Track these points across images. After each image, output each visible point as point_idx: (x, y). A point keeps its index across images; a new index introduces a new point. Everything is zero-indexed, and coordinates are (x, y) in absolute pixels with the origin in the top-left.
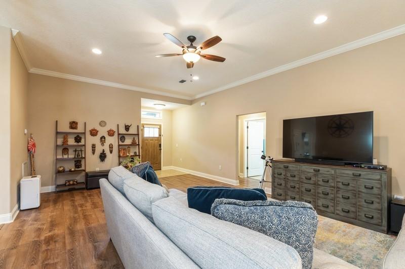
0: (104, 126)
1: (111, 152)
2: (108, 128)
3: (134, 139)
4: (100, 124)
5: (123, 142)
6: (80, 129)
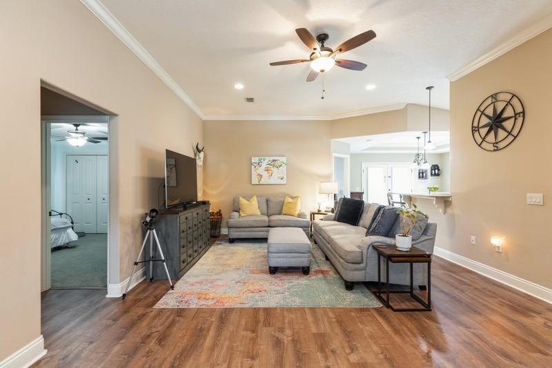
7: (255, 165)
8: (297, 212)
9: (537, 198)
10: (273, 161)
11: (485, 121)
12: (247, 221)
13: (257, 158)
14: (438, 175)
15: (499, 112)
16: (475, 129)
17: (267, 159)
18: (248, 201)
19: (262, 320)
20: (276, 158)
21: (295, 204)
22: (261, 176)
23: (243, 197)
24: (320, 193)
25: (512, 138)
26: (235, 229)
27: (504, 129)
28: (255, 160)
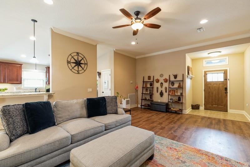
0: (162, 77)
1: (166, 92)
2: (164, 78)
3: (180, 83)
4: (160, 76)
5: (173, 86)
6: (152, 80)
9: (90, 90)
16: (69, 62)
25: (83, 71)
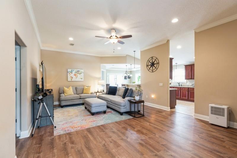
7: (69, 72)
8: (90, 92)
9: (161, 84)
10: (78, 71)
11: (150, 64)
12: (70, 97)
13: (71, 70)
14: (130, 78)
15: (153, 62)
16: (147, 66)
17: (75, 70)
18: (68, 88)
19: (103, 128)
20: (79, 70)
21: (89, 89)
22: (72, 78)
23: (65, 87)
24: (98, 84)
25: (156, 69)
26: (64, 101)
27: (154, 67)
28: (69, 70)
